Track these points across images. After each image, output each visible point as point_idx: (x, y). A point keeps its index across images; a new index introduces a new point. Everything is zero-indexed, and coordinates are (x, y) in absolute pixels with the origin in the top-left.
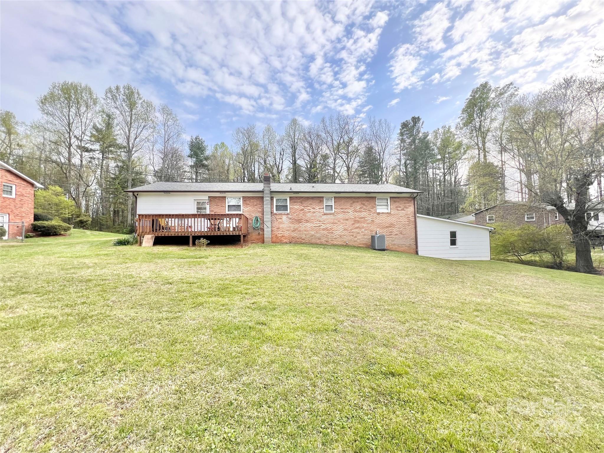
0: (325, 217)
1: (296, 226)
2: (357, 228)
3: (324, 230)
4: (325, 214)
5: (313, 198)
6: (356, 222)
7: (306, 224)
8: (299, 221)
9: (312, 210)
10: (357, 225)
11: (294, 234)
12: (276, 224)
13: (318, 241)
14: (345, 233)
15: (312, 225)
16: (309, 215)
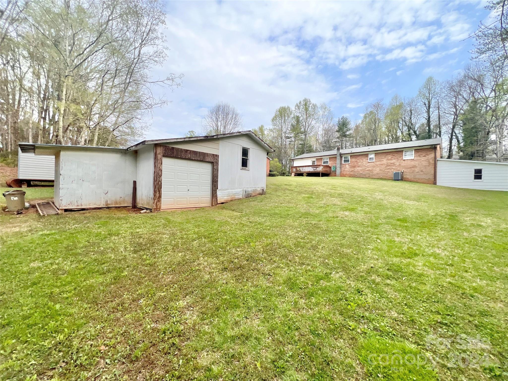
0: (368, 164)
1: (353, 169)
2: (388, 169)
3: (367, 170)
4: (369, 163)
5: (362, 155)
6: (388, 166)
7: (358, 168)
8: (354, 167)
9: (362, 161)
10: (389, 167)
11: (352, 173)
12: (343, 169)
13: (364, 176)
14: (381, 172)
15: (361, 168)
16: (360, 163)
